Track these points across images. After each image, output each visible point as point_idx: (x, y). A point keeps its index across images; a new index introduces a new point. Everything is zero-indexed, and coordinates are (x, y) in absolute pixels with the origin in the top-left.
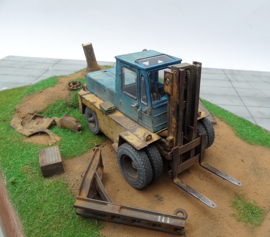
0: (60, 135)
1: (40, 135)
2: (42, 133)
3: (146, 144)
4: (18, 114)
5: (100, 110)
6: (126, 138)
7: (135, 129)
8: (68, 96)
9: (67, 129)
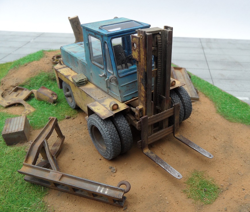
0: (35, 107)
1: (17, 106)
2: (19, 104)
3: (113, 113)
4: (2, 86)
5: (72, 83)
6: (93, 108)
7: (104, 99)
8: (51, 69)
9: (42, 102)
